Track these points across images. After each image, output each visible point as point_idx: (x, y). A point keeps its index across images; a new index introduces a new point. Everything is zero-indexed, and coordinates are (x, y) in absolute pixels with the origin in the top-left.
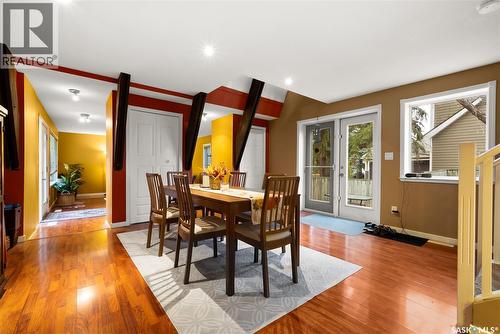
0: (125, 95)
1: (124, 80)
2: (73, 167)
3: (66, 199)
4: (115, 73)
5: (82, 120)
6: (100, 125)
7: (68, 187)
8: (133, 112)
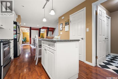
0: (31, 29)
1: (31, 27)
2: (25, 38)
3: (24, 42)
4: (30, 27)
5: (26, 31)
6: (28, 31)
7: (24, 41)
8: (32, 30)
